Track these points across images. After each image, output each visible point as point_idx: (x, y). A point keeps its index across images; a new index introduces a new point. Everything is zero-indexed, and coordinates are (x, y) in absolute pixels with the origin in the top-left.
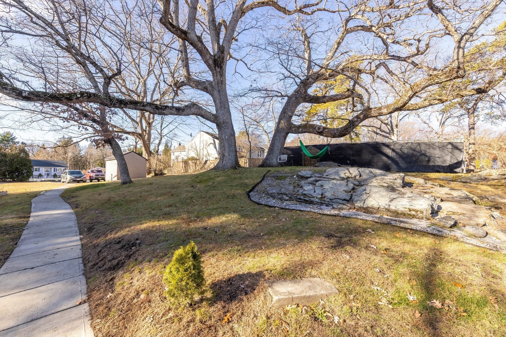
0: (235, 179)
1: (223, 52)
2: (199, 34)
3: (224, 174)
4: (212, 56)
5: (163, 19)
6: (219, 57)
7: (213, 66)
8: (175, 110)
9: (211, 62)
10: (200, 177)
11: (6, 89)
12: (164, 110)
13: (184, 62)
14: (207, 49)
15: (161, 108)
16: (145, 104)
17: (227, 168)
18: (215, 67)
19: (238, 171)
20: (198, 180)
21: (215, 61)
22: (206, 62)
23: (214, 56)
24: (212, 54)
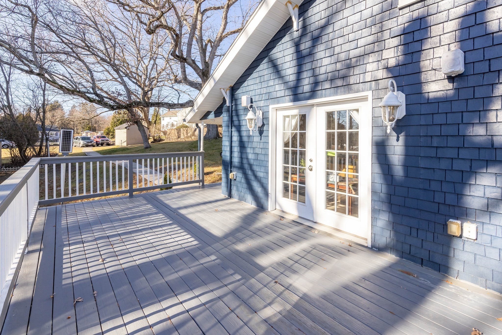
0: (215, 145)
1: (208, 67)
2: (193, 59)
3: (209, 142)
4: (201, 70)
5: (173, 54)
6: (206, 71)
7: (202, 76)
8: (179, 106)
9: (201, 74)
10: (194, 144)
11: (107, 106)
12: (174, 106)
13: (183, 69)
14: (198, 67)
15: (172, 106)
16: (164, 103)
17: (211, 139)
18: (203, 77)
19: (218, 140)
20: (193, 146)
21: (203, 73)
22: (198, 74)
23: (203, 69)
24: (201, 68)
